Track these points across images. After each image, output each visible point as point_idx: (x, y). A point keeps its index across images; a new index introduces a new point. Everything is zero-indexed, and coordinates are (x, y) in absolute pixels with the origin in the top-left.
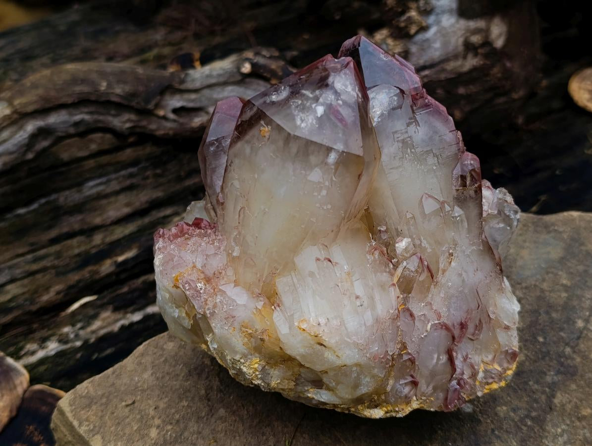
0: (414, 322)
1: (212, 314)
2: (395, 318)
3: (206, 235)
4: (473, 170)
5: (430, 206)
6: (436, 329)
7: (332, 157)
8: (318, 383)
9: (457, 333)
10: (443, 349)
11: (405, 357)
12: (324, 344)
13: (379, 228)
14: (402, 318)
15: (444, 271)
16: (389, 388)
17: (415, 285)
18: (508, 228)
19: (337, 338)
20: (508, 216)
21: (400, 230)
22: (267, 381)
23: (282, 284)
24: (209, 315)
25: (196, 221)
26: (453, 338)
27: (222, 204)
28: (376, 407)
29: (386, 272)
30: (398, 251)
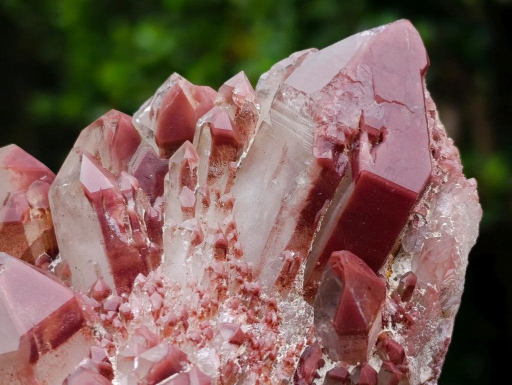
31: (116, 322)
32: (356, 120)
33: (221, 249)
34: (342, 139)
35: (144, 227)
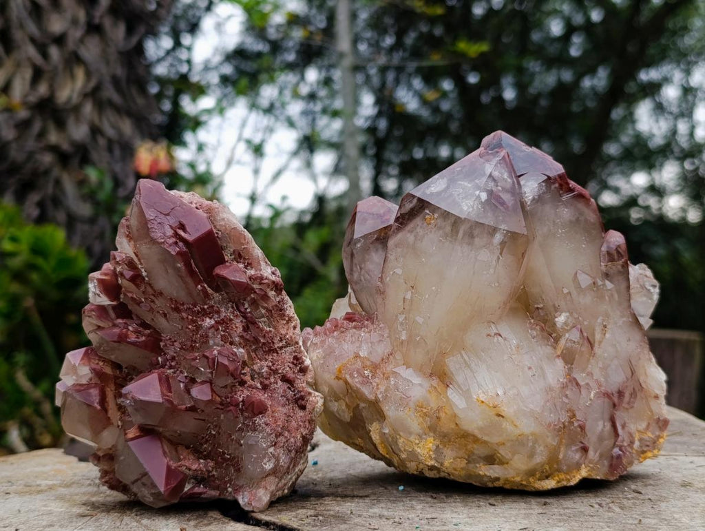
0: (580, 391)
1: (386, 397)
2: (564, 387)
3: (363, 326)
4: (619, 246)
5: (585, 281)
6: (598, 397)
7: (498, 237)
8: (491, 460)
9: (616, 400)
10: (607, 416)
11: (576, 424)
12: (503, 414)
13: (536, 306)
14: (570, 386)
15: (600, 342)
16: (561, 456)
17: (577, 356)
18: (650, 301)
19: (515, 407)
20: (649, 290)
21: (557, 306)
22: (440, 461)
23: (452, 364)
24: (381, 399)
25: (348, 316)
26: (614, 405)
27: (383, 293)
28: (547, 477)
29: (549, 345)
30: (559, 325)
31: (173, 364)
32: (170, 230)
33: (177, 310)
34: (174, 240)
35: (141, 329)
